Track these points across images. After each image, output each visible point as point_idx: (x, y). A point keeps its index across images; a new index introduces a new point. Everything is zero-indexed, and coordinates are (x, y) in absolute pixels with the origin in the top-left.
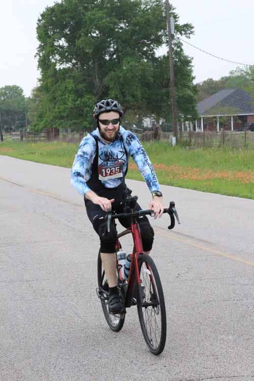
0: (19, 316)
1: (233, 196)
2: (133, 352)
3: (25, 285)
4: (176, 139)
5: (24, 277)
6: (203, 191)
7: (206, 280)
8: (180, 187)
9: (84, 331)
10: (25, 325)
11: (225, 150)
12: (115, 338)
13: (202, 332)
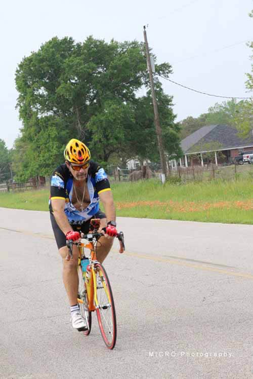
0: (49, 351)
1: (235, 223)
2: (179, 374)
3: (47, 321)
4: (166, 176)
5: (44, 314)
6: (204, 222)
7: (235, 301)
8: (179, 219)
9: (122, 360)
10: (58, 358)
11: (216, 183)
12: (156, 363)
13: (246, 350)
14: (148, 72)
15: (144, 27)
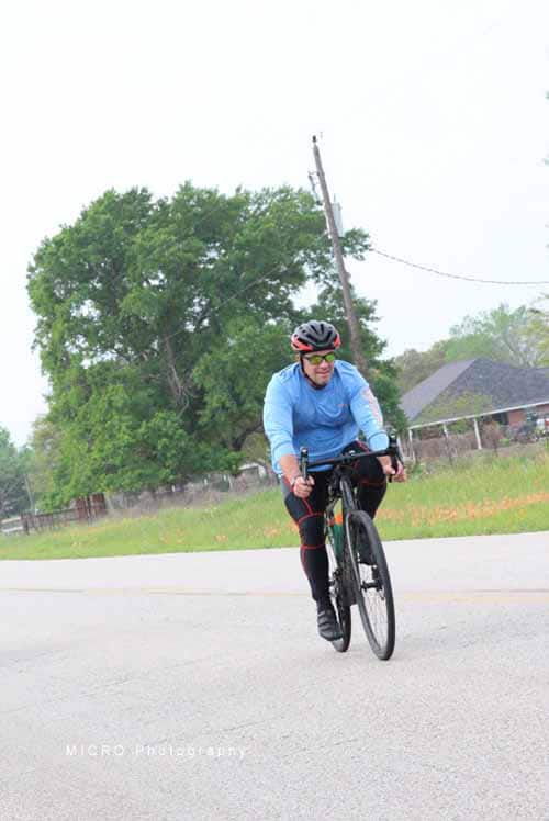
14: (330, 237)
15: (314, 139)
